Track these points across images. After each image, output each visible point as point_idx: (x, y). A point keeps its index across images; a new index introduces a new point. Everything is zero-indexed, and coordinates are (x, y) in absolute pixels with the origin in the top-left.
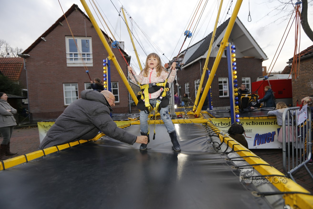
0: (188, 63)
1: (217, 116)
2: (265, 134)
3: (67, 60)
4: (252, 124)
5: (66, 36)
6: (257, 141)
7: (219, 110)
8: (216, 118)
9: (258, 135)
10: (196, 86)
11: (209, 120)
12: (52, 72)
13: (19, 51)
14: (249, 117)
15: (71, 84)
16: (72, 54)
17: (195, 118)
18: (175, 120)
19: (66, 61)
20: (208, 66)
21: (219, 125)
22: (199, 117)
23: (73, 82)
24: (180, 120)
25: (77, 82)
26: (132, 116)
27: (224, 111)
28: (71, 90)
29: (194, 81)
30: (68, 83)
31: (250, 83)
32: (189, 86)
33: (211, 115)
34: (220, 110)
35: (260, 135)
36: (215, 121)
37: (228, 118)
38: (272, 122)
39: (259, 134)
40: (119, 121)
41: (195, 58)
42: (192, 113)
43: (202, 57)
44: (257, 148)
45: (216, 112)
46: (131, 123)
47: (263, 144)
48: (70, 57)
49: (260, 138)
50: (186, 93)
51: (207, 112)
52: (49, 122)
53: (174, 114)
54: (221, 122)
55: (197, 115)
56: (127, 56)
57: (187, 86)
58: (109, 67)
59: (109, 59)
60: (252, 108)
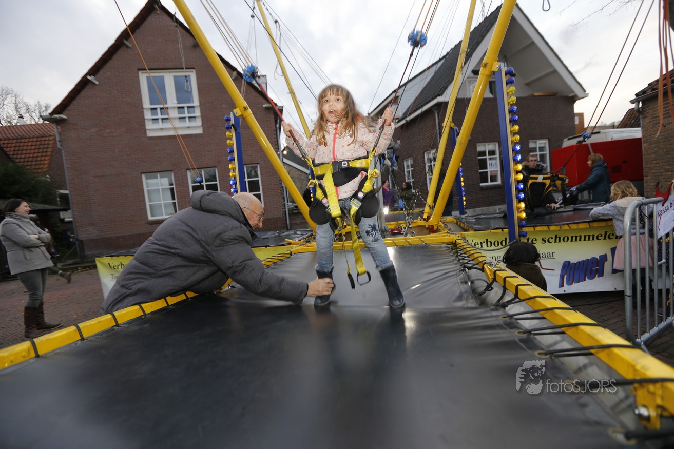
0: (408, 115)
1: (477, 226)
2: (583, 261)
3: (146, 122)
4: (556, 242)
5: (139, 70)
6: (565, 276)
7: (481, 215)
8: (476, 230)
9: (568, 264)
10: (427, 165)
11: (459, 235)
12: (117, 150)
13: (44, 109)
14: (548, 226)
15: (158, 175)
16: (156, 109)
17: (429, 234)
19: (144, 125)
20: (453, 118)
21: (482, 247)
22: (437, 231)
23: (162, 170)
24: (397, 240)
25: (170, 169)
26: (293, 235)
27: (493, 216)
28: (160, 188)
29: (424, 152)
30: (151, 173)
31: (547, 152)
32: (412, 166)
33: (465, 226)
34: (484, 215)
35: (573, 263)
36: (473, 238)
37: (503, 231)
38: (600, 235)
39: (569, 262)
40: (266, 247)
41: (425, 102)
42: (422, 223)
43: (440, 99)
44: (566, 292)
45: (475, 218)
46: (291, 250)
47: (579, 282)
48: (152, 115)
49: (572, 271)
50: (407, 181)
51: (455, 218)
52: (118, 256)
53: (383, 226)
54: (487, 240)
55: (433, 226)
57: (408, 166)
58: (238, 131)
59: (237, 115)
60: (553, 205)
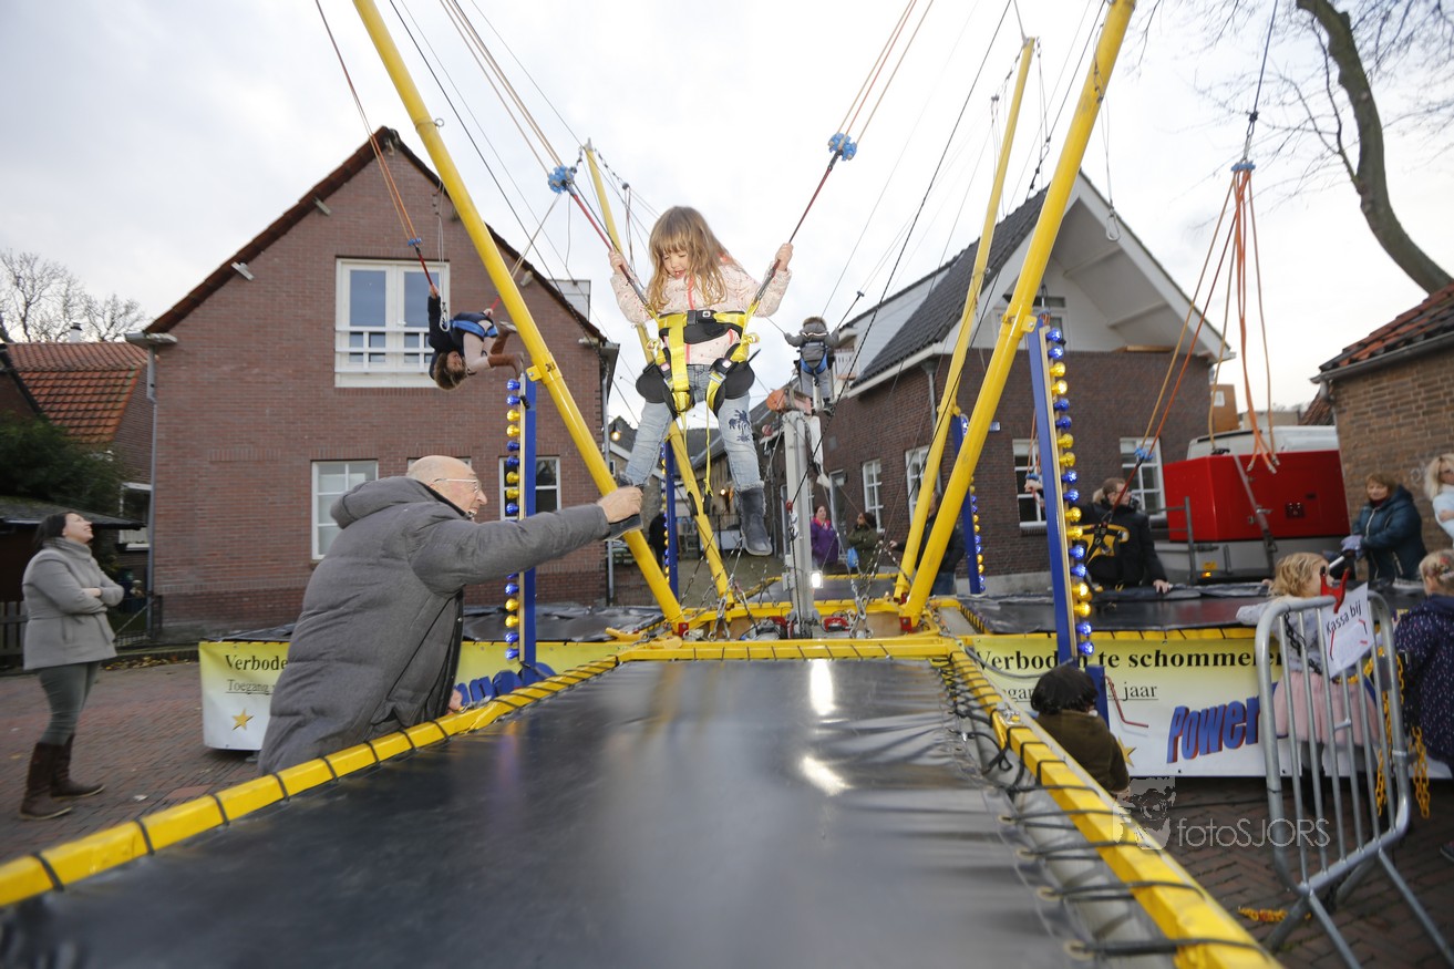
0: (874, 375)
1: (999, 623)
2: (1216, 709)
3: (338, 357)
4: (1157, 664)
5: (338, 256)
6: (1180, 739)
7: (1013, 596)
8: (996, 633)
9: (1183, 712)
10: (910, 476)
11: (961, 641)
12: (267, 411)
13: (123, 310)
14: (1140, 631)
15: (347, 466)
16: (361, 333)
17: (902, 634)
18: (812, 644)
19: (332, 365)
21: (1007, 667)
22: (922, 626)
23: (354, 457)
24: (835, 644)
25: (373, 457)
26: (622, 618)
27: (1037, 600)
29: (904, 451)
30: (332, 461)
31: (1157, 464)
32: (879, 479)
33: (977, 619)
34: (1018, 596)
35: (1194, 713)
36: (991, 647)
37: (1049, 636)
38: (1245, 656)
39: (1187, 710)
40: (566, 641)
41: (908, 352)
42: (891, 607)
43: (937, 349)
44: (1183, 774)
45: (1000, 603)
46: (618, 655)
47: (1208, 752)
48: (352, 345)
49: (1194, 728)
50: (868, 508)
51: (960, 601)
52: (249, 641)
53: (810, 611)
54: (1018, 654)
55: (909, 619)
56: (604, 345)
57: (871, 478)
58: (531, 409)
59: (532, 379)
60: (1159, 583)
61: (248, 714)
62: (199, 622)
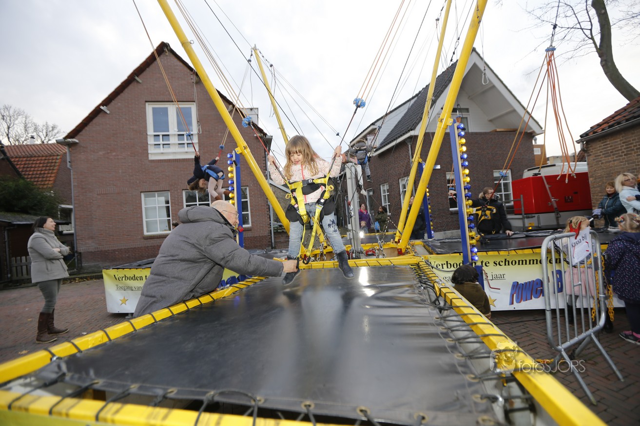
0: (385, 146)
1: (439, 250)
2: (530, 282)
3: (149, 146)
4: (505, 265)
5: (146, 101)
6: (515, 295)
7: (446, 239)
8: (438, 254)
9: (516, 284)
10: (401, 190)
11: (423, 258)
12: (120, 171)
13: (51, 129)
14: (498, 251)
15: (156, 194)
16: (159, 135)
17: (398, 256)
18: (360, 261)
19: (147, 150)
20: (421, 154)
21: (443, 268)
22: (407, 252)
23: (159, 190)
24: (370, 261)
25: (167, 189)
26: (279, 254)
27: (456, 240)
28: (157, 206)
29: (399, 179)
30: (150, 192)
32: (388, 191)
33: (430, 249)
34: (448, 239)
35: (521, 284)
36: (435, 260)
37: (460, 255)
39: (518, 283)
41: (399, 135)
42: (394, 245)
43: (412, 133)
44: (516, 309)
45: (440, 242)
47: (526, 300)
48: (155, 141)
49: (521, 290)
50: (383, 204)
52: (124, 269)
53: (359, 248)
54: (447, 262)
55: (401, 249)
56: (265, 137)
57: (384, 191)
58: (238, 166)
59: (238, 153)
61: (126, 299)
62: (97, 263)
